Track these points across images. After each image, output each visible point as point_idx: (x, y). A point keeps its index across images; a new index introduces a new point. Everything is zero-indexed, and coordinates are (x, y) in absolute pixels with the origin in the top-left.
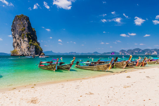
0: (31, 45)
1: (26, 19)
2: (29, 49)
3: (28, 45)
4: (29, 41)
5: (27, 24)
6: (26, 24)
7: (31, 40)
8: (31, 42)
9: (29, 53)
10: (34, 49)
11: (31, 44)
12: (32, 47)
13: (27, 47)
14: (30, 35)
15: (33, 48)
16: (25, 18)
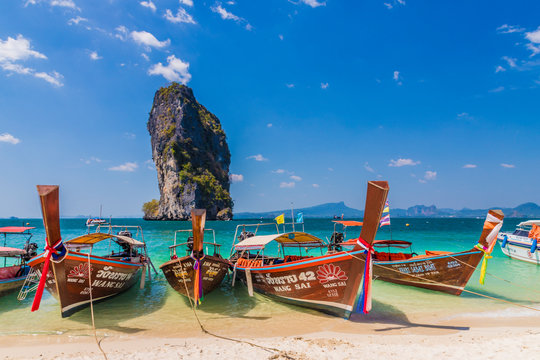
0: (185, 180)
1: (180, 95)
2: (178, 196)
3: (176, 183)
4: (181, 168)
5: (182, 112)
6: (179, 111)
7: (189, 164)
8: (184, 173)
9: (180, 211)
10: (192, 197)
11: (186, 177)
12: (186, 187)
13: (173, 190)
14: (188, 147)
15: (189, 193)
16: (178, 93)
